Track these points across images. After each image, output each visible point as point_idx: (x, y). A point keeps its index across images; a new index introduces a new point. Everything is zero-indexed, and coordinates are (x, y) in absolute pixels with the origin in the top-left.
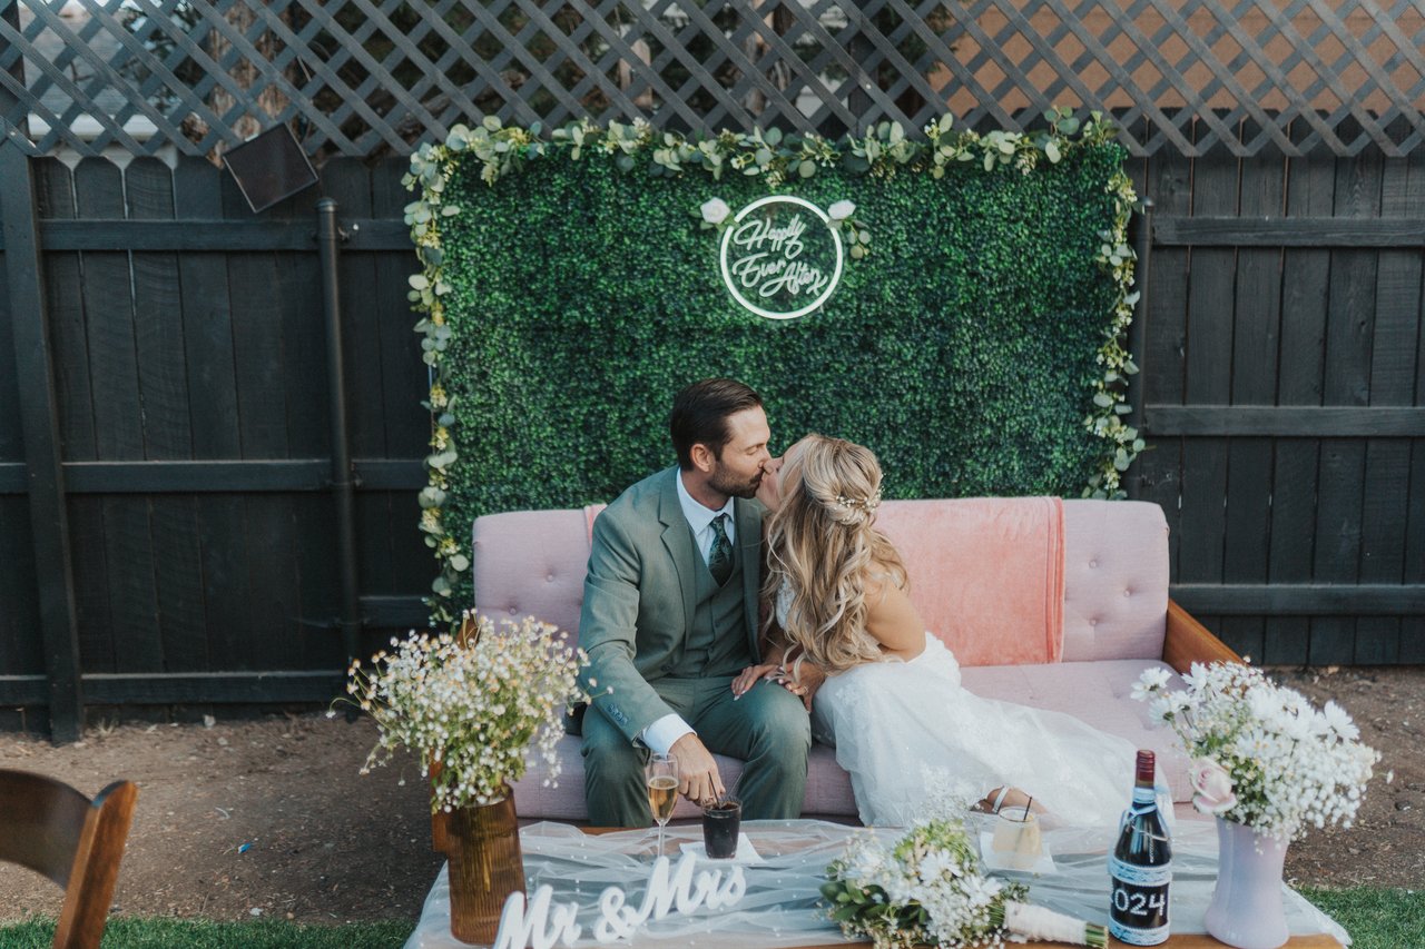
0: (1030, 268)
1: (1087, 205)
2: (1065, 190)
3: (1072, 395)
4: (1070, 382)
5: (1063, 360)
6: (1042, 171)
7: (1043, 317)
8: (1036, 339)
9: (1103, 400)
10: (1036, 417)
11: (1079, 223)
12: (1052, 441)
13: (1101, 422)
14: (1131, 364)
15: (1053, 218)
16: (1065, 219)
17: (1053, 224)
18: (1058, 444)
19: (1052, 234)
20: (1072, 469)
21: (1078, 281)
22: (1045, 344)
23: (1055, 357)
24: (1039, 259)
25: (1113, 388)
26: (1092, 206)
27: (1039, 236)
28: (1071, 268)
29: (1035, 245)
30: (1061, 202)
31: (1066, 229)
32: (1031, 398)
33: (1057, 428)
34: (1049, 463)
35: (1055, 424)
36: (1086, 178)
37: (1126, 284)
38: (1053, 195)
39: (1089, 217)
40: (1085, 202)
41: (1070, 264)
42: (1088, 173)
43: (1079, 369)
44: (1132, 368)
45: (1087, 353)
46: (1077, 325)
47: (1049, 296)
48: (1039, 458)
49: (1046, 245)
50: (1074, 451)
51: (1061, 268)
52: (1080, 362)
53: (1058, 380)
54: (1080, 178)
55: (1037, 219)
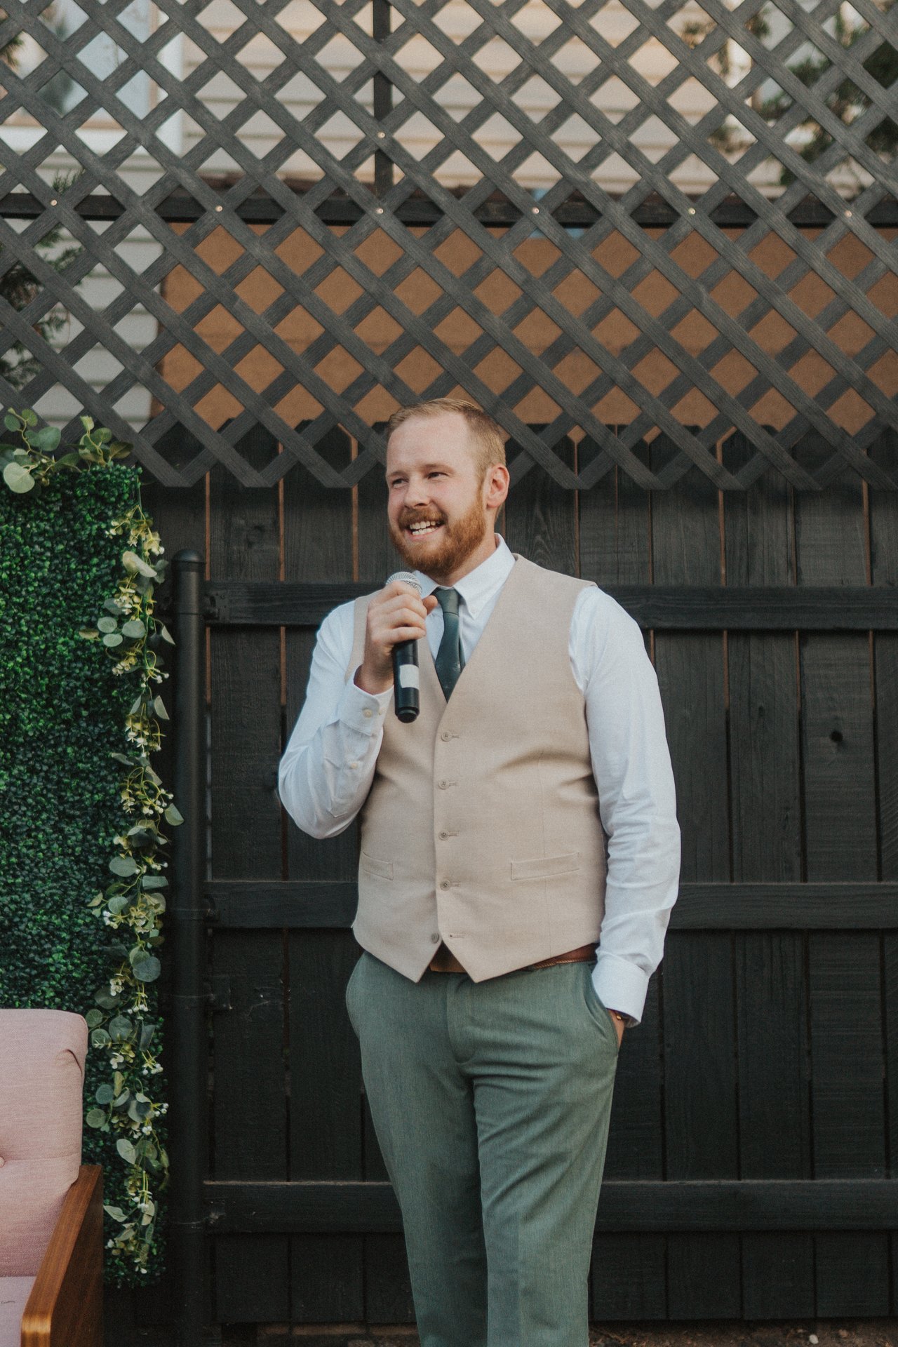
0: (12, 658)
1: (95, 561)
2: (56, 537)
3: (86, 862)
4: (84, 840)
5: (73, 806)
6: (19, 509)
7: (42, 738)
8: (32, 771)
9: (123, 866)
10: (27, 896)
11: (83, 587)
12: (52, 935)
13: (117, 901)
14: (172, 808)
15: (43, 580)
16: (63, 582)
17: (44, 591)
18: (62, 941)
19: (43, 604)
20: (81, 981)
21: (88, 679)
22: (47, 779)
23: (61, 800)
24: (26, 643)
25: (141, 849)
26: (102, 561)
27: (22, 607)
28: (77, 659)
29: (17, 623)
30: (54, 556)
31: (66, 598)
32: (21, 865)
33: (60, 915)
34: (44, 972)
35: (57, 909)
36: (89, 518)
37: (151, 682)
38: (41, 545)
39: (98, 578)
40: (91, 556)
41: (73, 651)
42: (91, 511)
43: (96, 820)
44: (174, 816)
45: (107, 794)
46: (90, 746)
47: (49, 704)
48: (30, 963)
49: (37, 623)
50: (86, 952)
51: (62, 657)
52: (99, 806)
53: (66, 837)
54: (78, 517)
55: (19, 582)
